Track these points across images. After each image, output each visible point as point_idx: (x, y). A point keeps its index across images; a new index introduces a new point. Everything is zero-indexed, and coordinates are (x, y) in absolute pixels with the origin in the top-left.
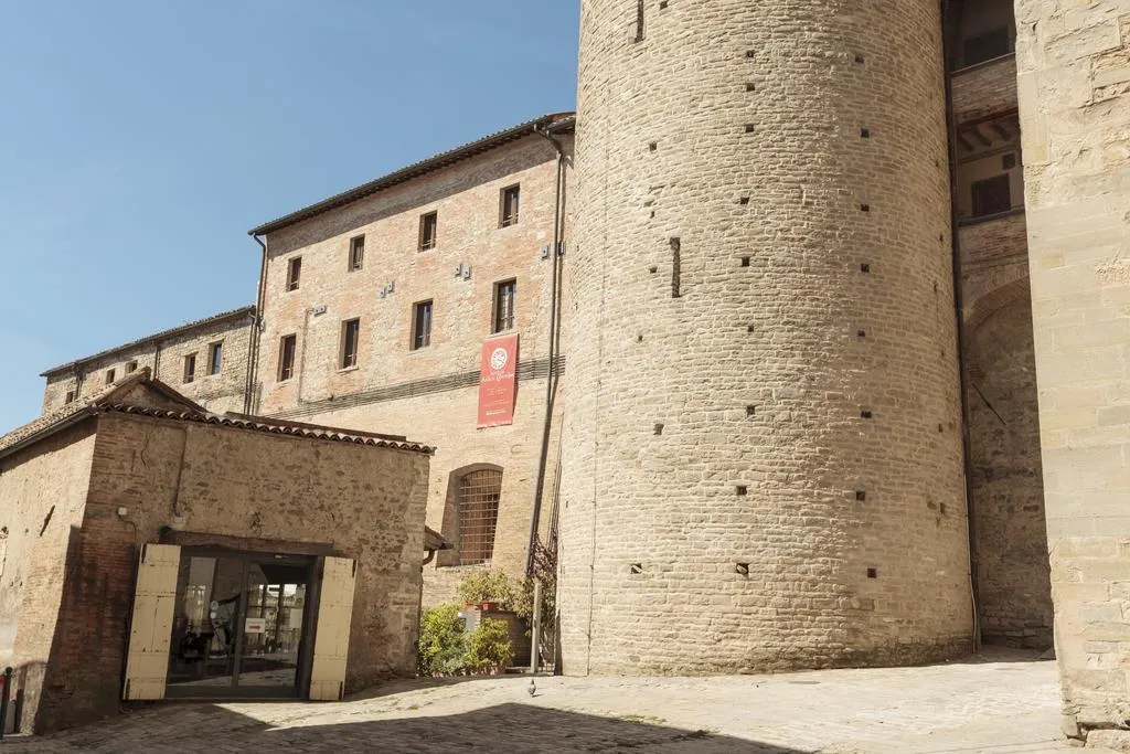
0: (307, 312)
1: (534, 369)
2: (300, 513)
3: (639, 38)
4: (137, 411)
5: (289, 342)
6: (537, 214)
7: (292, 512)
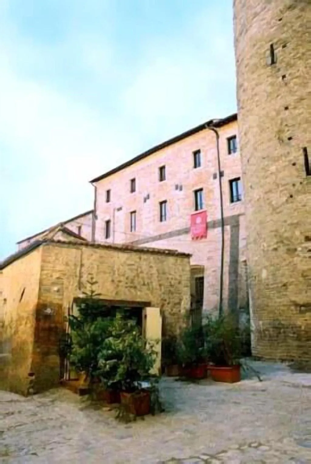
0: (114, 210)
1: (214, 225)
2: (135, 287)
3: (273, 62)
4: (59, 242)
5: (108, 222)
6: (209, 161)
7: (131, 287)
